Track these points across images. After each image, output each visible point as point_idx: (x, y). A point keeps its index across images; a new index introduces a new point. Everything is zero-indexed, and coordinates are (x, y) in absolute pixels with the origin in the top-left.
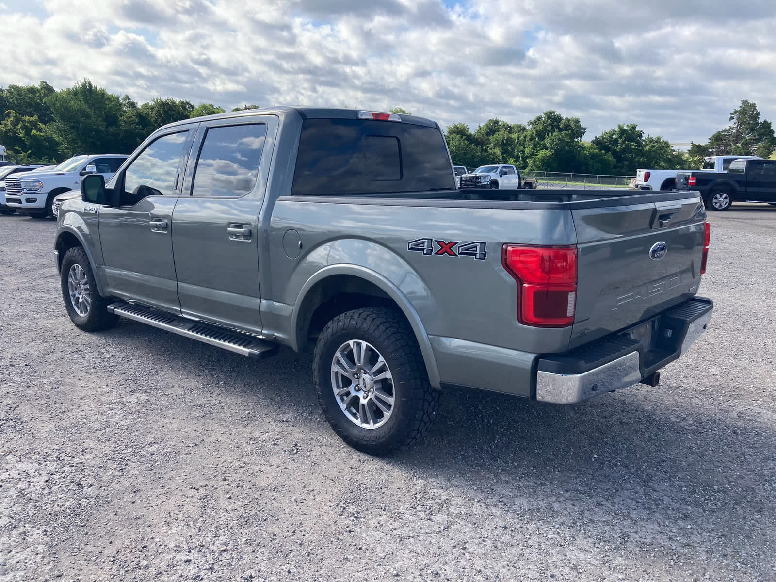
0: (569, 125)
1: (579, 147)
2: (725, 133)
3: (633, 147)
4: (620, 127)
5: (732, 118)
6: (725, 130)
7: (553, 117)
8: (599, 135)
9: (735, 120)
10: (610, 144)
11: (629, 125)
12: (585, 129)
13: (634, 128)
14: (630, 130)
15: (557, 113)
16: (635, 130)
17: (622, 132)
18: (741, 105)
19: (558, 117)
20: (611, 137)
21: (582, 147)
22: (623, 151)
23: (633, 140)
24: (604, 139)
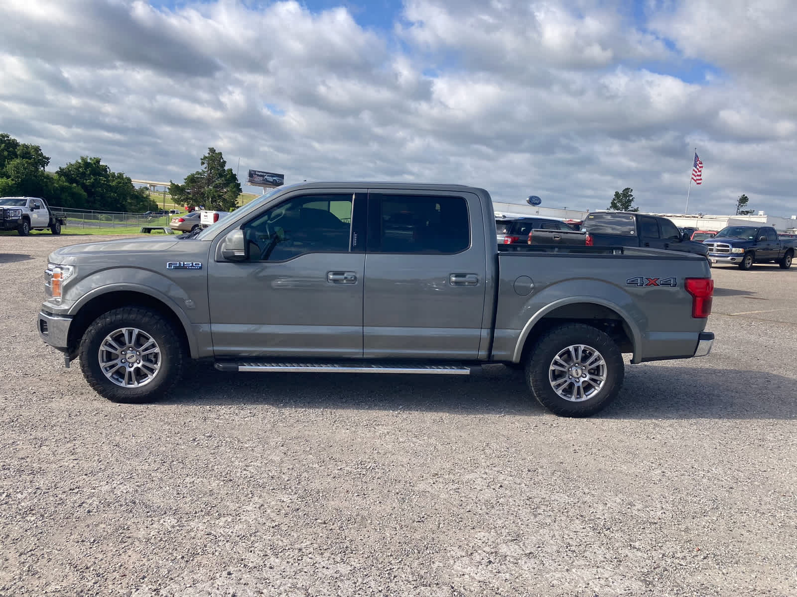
0: (29, 153)
1: (45, 178)
2: (198, 176)
3: (103, 182)
4: (83, 159)
5: (203, 163)
6: (198, 173)
7: (7, 141)
8: (64, 166)
9: (205, 165)
10: (78, 176)
11: (93, 158)
12: (48, 159)
13: (98, 161)
14: (95, 164)
15: (12, 137)
16: (99, 164)
17: (87, 165)
18: (209, 152)
19: (13, 142)
20: (77, 169)
21: (48, 177)
22: (93, 185)
23: (100, 174)
24: (70, 171)
